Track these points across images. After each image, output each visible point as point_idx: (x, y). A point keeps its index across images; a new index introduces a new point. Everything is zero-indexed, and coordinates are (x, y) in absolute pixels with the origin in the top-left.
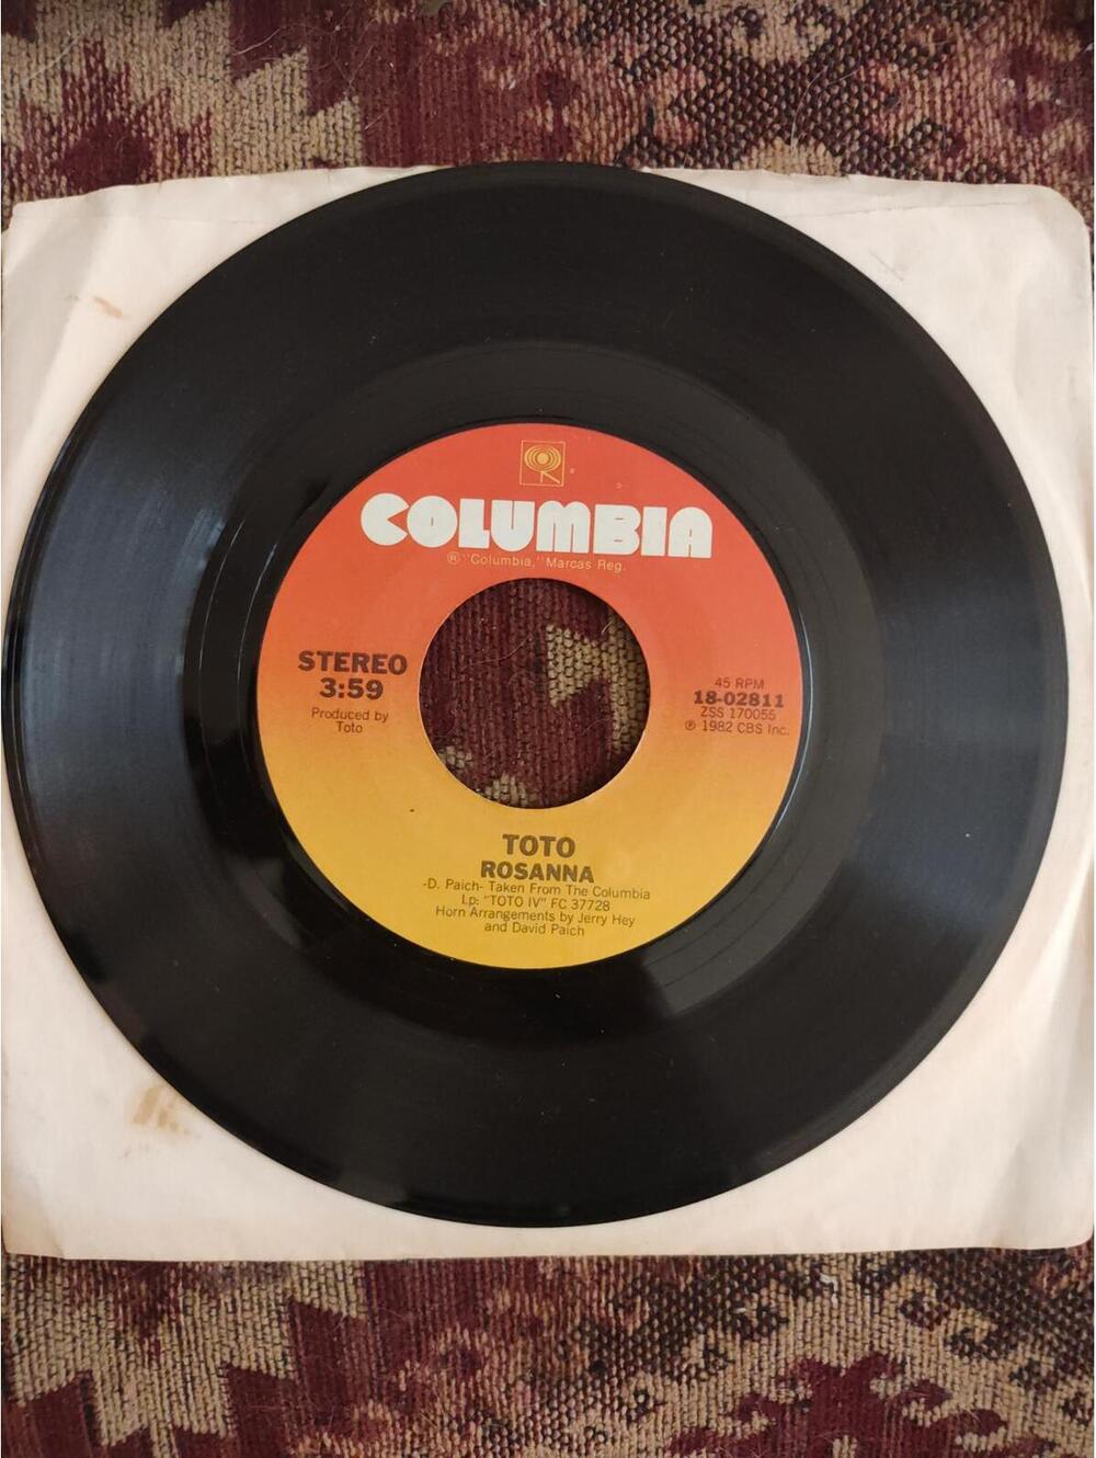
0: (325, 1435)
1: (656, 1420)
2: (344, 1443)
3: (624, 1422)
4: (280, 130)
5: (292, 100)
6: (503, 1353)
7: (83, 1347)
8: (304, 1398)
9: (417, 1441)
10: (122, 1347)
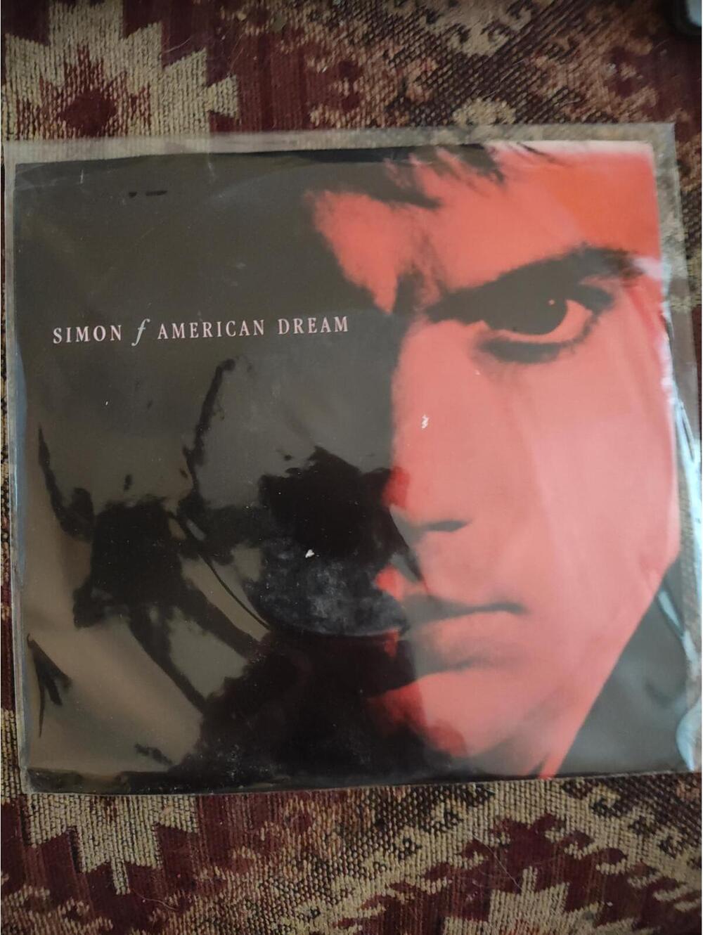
0: (216, 868)
1: (416, 858)
2: (228, 872)
3: (397, 859)
4: (190, 95)
5: (197, 79)
6: (324, 815)
7: (71, 811)
8: (203, 845)
9: (272, 871)
10: (94, 812)
